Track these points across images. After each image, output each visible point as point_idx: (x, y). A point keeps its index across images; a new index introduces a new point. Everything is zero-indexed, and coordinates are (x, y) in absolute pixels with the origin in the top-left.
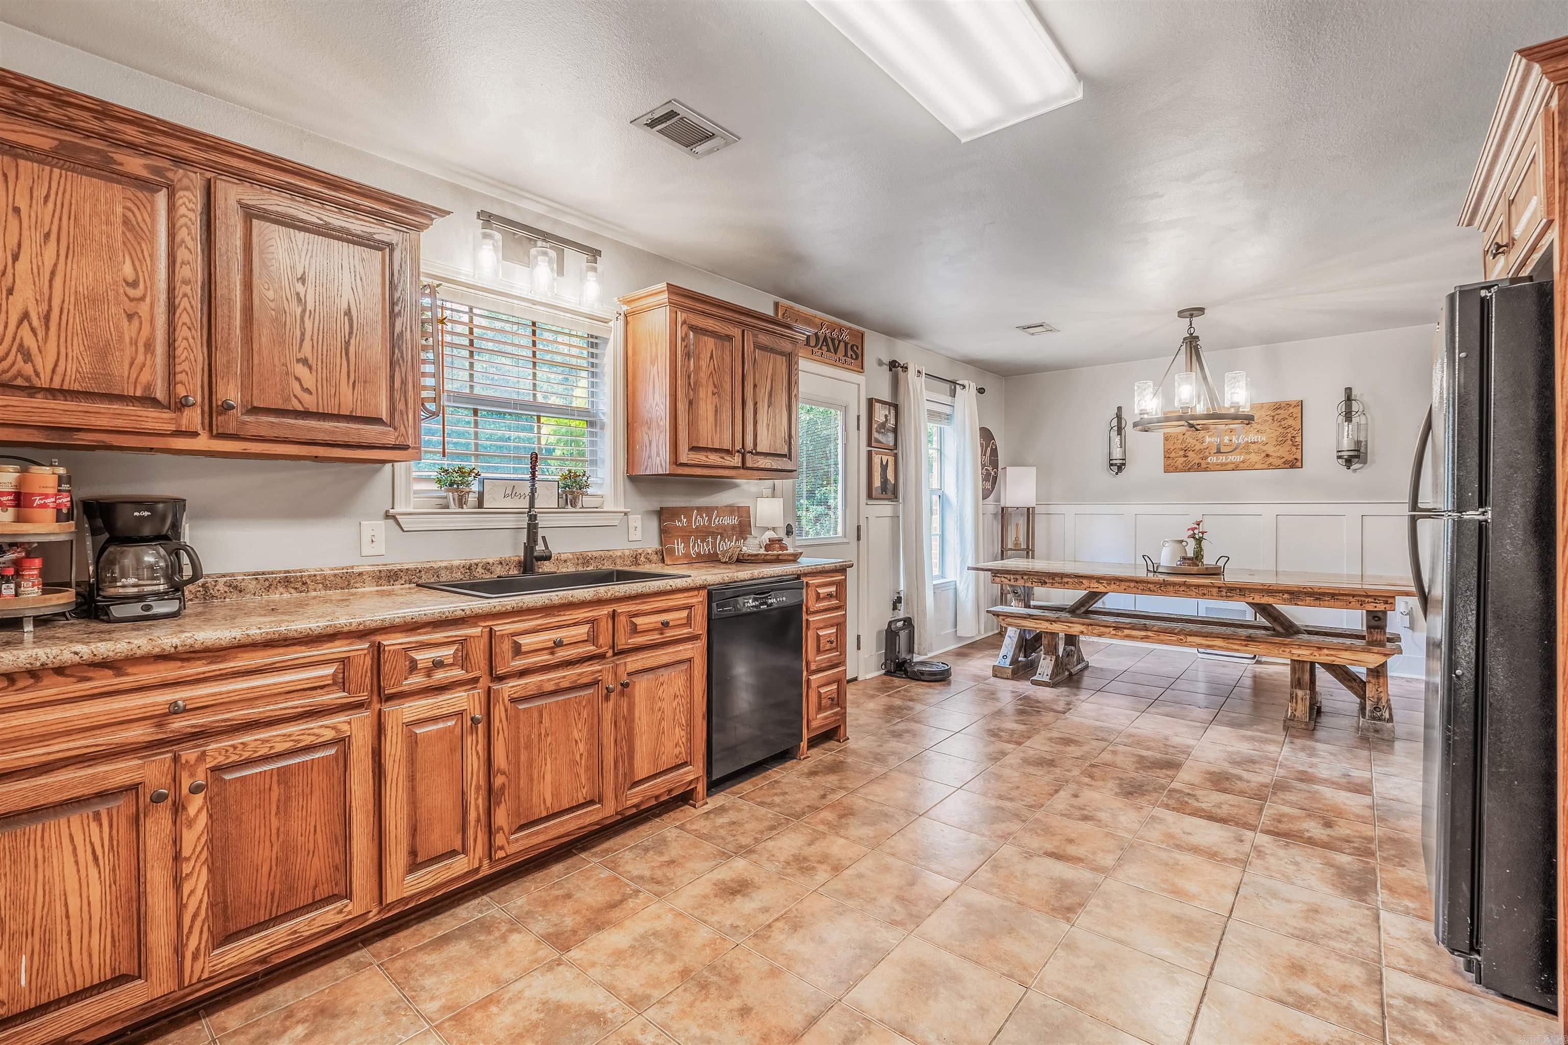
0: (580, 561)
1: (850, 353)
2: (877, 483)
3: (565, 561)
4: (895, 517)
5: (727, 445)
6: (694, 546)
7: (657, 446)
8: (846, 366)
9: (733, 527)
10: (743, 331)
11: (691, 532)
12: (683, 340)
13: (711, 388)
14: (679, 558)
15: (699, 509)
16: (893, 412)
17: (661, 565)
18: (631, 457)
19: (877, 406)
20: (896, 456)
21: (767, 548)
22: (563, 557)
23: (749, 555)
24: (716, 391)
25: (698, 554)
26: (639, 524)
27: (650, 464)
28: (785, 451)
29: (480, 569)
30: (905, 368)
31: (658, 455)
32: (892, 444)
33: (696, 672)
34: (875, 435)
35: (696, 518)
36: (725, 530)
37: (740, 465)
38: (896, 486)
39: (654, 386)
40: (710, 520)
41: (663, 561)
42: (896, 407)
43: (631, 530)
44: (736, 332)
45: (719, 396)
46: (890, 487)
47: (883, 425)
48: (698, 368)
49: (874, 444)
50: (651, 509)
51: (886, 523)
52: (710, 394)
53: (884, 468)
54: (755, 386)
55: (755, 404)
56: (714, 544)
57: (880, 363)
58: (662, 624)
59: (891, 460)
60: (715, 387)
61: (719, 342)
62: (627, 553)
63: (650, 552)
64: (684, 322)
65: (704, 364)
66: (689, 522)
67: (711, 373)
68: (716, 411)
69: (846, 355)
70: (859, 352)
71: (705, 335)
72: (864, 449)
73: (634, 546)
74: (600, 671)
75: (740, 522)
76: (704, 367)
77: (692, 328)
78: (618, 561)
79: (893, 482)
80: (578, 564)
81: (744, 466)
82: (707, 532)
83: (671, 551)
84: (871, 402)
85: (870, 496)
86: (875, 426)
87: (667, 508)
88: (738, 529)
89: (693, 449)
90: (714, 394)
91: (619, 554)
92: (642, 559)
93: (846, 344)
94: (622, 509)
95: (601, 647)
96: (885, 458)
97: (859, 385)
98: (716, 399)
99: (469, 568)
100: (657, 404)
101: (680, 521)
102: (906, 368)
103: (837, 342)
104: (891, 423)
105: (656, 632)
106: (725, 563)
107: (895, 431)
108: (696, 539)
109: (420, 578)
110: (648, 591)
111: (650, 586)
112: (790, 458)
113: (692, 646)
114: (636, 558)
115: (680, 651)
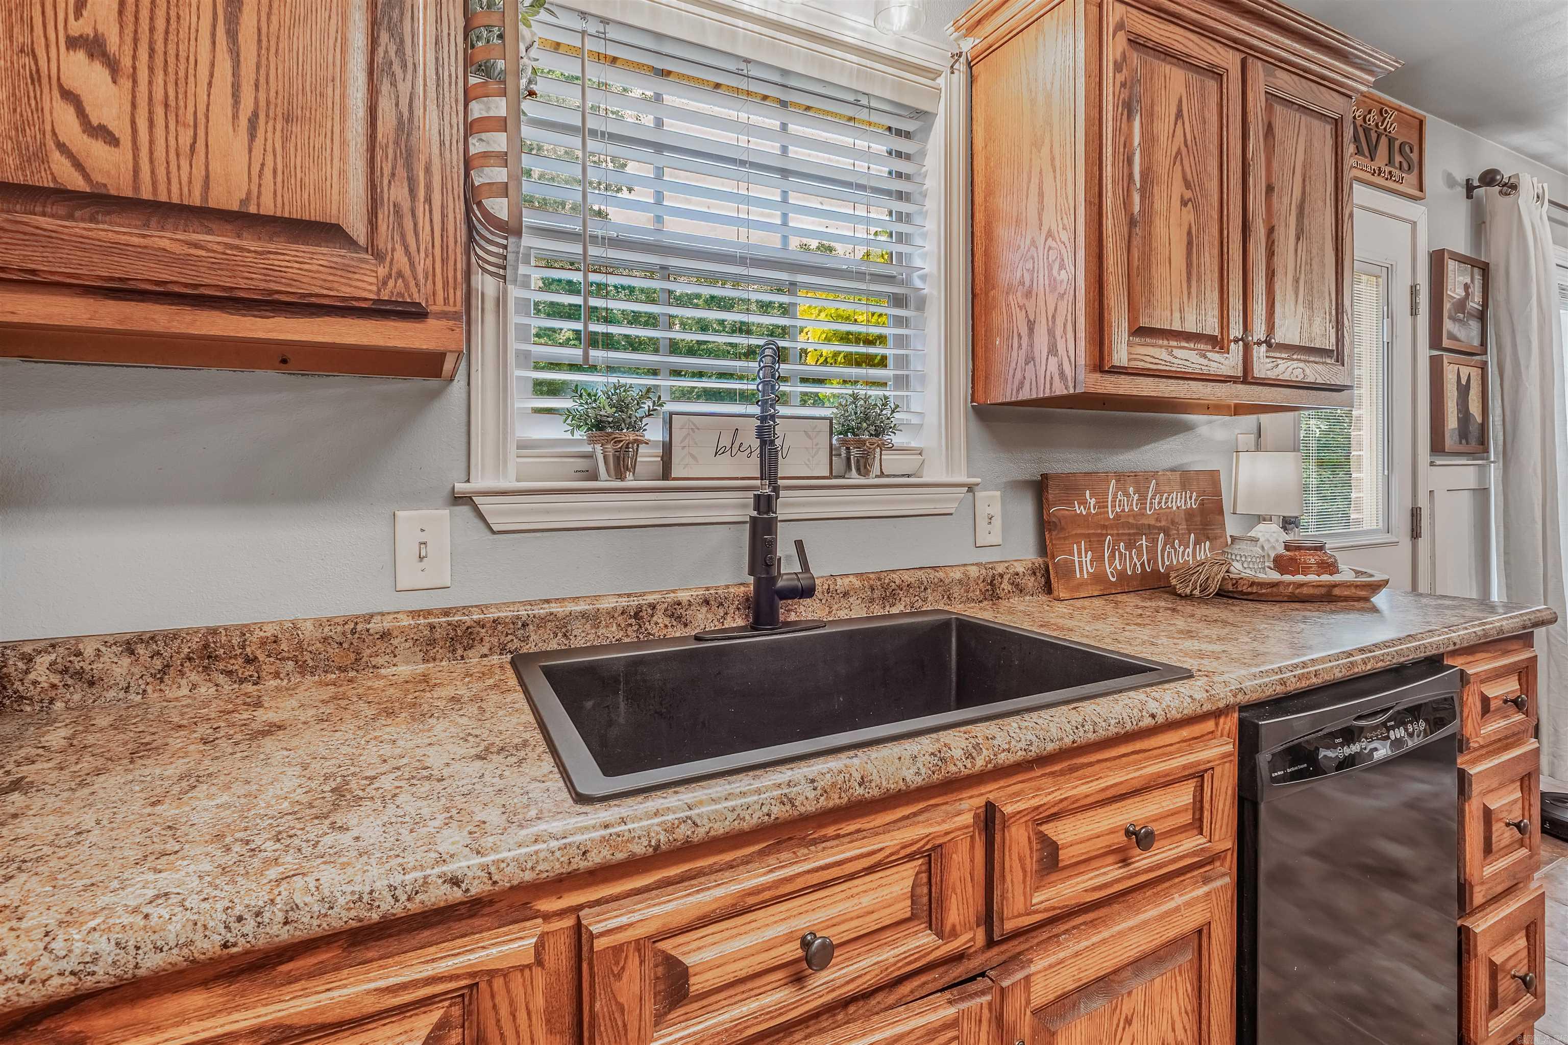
0: (877, 594)
1: (1398, 158)
2: (1452, 422)
3: (846, 594)
4: (1481, 493)
5: (1211, 326)
6: (1112, 556)
7: (1051, 333)
8: (1390, 184)
9: (1189, 515)
10: (1244, 63)
11: (1104, 527)
12: (1118, 68)
13: (1178, 188)
14: (1081, 585)
15: (1120, 477)
16: (1478, 278)
17: (1044, 598)
18: (981, 363)
19: (1451, 266)
20: (1483, 367)
21: (1280, 564)
22: (842, 584)
23: (1253, 584)
24: (1188, 194)
25: (1122, 575)
26: (996, 510)
27: (1030, 374)
28: (1329, 343)
29: (659, 617)
30: (1510, 188)
31: (1053, 350)
32: (1476, 342)
33: (1216, 967)
34: (1448, 325)
35: (1115, 497)
36: (1173, 522)
37: (1240, 374)
38: (1484, 427)
39: (1041, 195)
40: (1142, 499)
41: (1048, 588)
42: (1485, 269)
43: (982, 523)
44: (1229, 60)
45: (1196, 208)
46: (1474, 430)
47: (1461, 305)
48: (1149, 139)
49: (1446, 343)
50: (1028, 477)
51: (1464, 504)
52: (1176, 202)
53: (1464, 390)
54: (1270, 189)
55: (1271, 231)
56: (1152, 551)
57: (1451, 182)
58: (1128, 833)
59: (1475, 373)
60: (1188, 185)
61: (1193, 77)
62: (973, 572)
63: (1021, 570)
64: (1120, 26)
65: (1163, 127)
66: (1102, 504)
67: (1179, 152)
68: (1190, 244)
69: (1390, 162)
70: (1414, 156)
71: (1164, 60)
72: (1425, 353)
73: (986, 557)
74: (954, 1024)
75: (1202, 504)
76: (1163, 139)
77: (1136, 42)
78: (956, 591)
79: (1479, 420)
80: (872, 601)
81: (1247, 378)
82: (1137, 527)
83: (1067, 571)
84: (1438, 260)
85: (1437, 447)
86: (1447, 306)
87: (1058, 476)
88: (1198, 519)
89: (1140, 332)
90: (1184, 203)
91: (957, 575)
92: (1006, 586)
93: (1391, 141)
94: (964, 479)
95: (954, 934)
96: (1465, 371)
97: (1414, 224)
98: (1188, 215)
99: (636, 616)
100: (1050, 234)
101: (1084, 503)
102: (1514, 187)
103: (1374, 136)
104: (1475, 303)
105: (1111, 860)
106: (1189, 597)
107: (1482, 316)
108: (1116, 543)
109: (526, 639)
110: (1091, 737)
111: (1097, 720)
112: (1340, 360)
113: (1206, 889)
114: (991, 584)
115: (1177, 909)
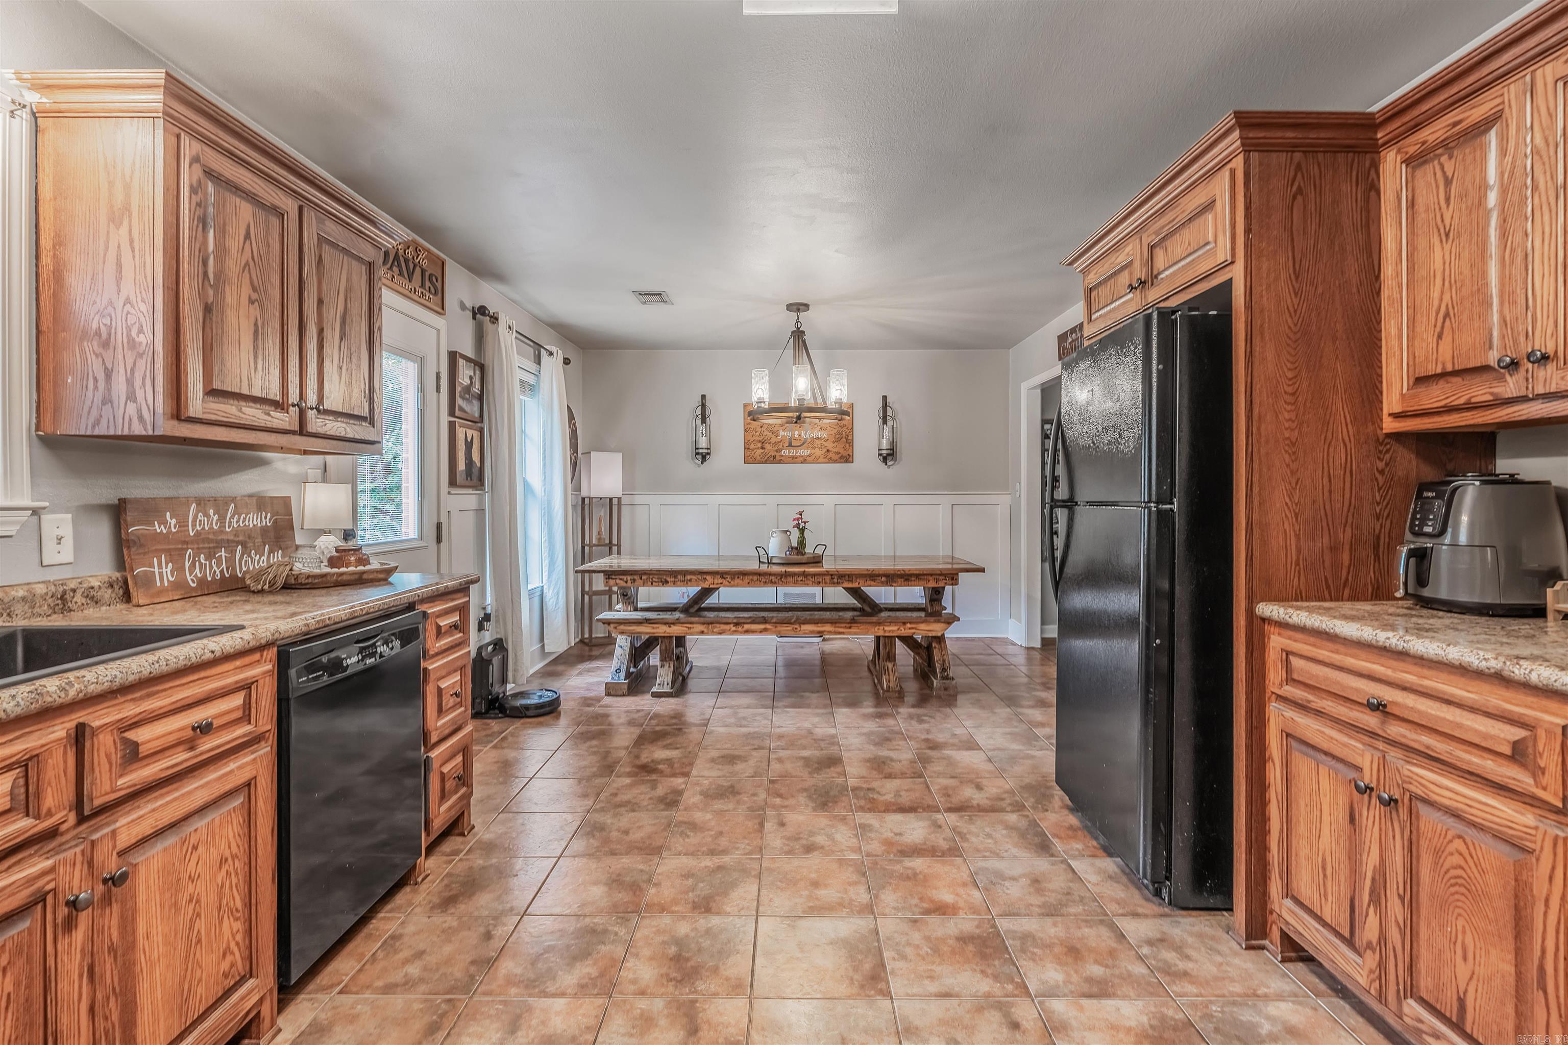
1: (428, 284)
2: (461, 466)
4: (480, 511)
5: (275, 393)
6: (193, 565)
7: (130, 382)
8: (422, 301)
9: (264, 530)
10: (301, 209)
11: (185, 542)
12: (193, 190)
13: (246, 291)
14: (162, 591)
15: (201, 502)
16: (478, 372)
17: (121, 606)
18: (48, 396)
19: (461, 362)
20: (481, 431)
21: (332, 562)
23: (308, 577)
24: (255, 296)
25: (202, 582)
26: (67, 531)
27: (107, 410)
28: (365, 412)
30: (495, 319)
31: (131, 396)
32: (477, 414)
33: (261, 803)
34: (459, 401)
35: (195, 517)
36: (249, 537)
37: (297, 428)
38: (481, 470)
39: (119, 265)
40: (222, 519)
41: (127, 597)
42: (482, 368)
43: (49, 544)
44: (290, 205)
45: (261, 307)
46: (475, 472)
47: (467, 389)
48: (222, 251)
49: (457, 413)
50: (103, 501)
51: (470, 519)
52: (244, 300)
53: (469, 445)
54: (320, 302)
55: (321, 331)
56: (231, 561)
57: (463, 307)
58: (194, 729)
59: (476, 434)
60: (254, 289)
61: (260, 214)
62: (40, 589)
63: (96, 584)
64: (195, 160)
65: (234, 243)
66: (182, 524)
67: (247, 264)
68: (256, 332)
69: (423, 285)
70: (439, 285)
71: (235, 193)
72: (445, 419)
73: (55, 575)
75: (276, 522)
76: (234, 251)
77: (209, 173)
79: (478, 464)
81: (302, 430)
82: (217, 542)
83: (147, 581)
84: (453, 356)
85: (453, 483)
86: (458, 389)
87: (137, 501)
88: (272, 534)
89: (212, 393)
90: (251, 302)
91: (21, 593)
92: (79, 598)
93: (423, 272)
94: (27, 502)
95: (50, 814)
96: (470, 433)
97: (438, 331)
98: (255, 311)
100: (128, 301)
101: (164, 522)
102: (497, 319)
103: (411, 266)
104: (476, 389)
105: (181, 748)
106: (261, 592)
107: (480, 398)
108: (197, 554)
110: (165, 669)
111: (169, 658)
112: (372, 423)
113: (253, 756)
114: (62, 598)
115: (231, 772)
